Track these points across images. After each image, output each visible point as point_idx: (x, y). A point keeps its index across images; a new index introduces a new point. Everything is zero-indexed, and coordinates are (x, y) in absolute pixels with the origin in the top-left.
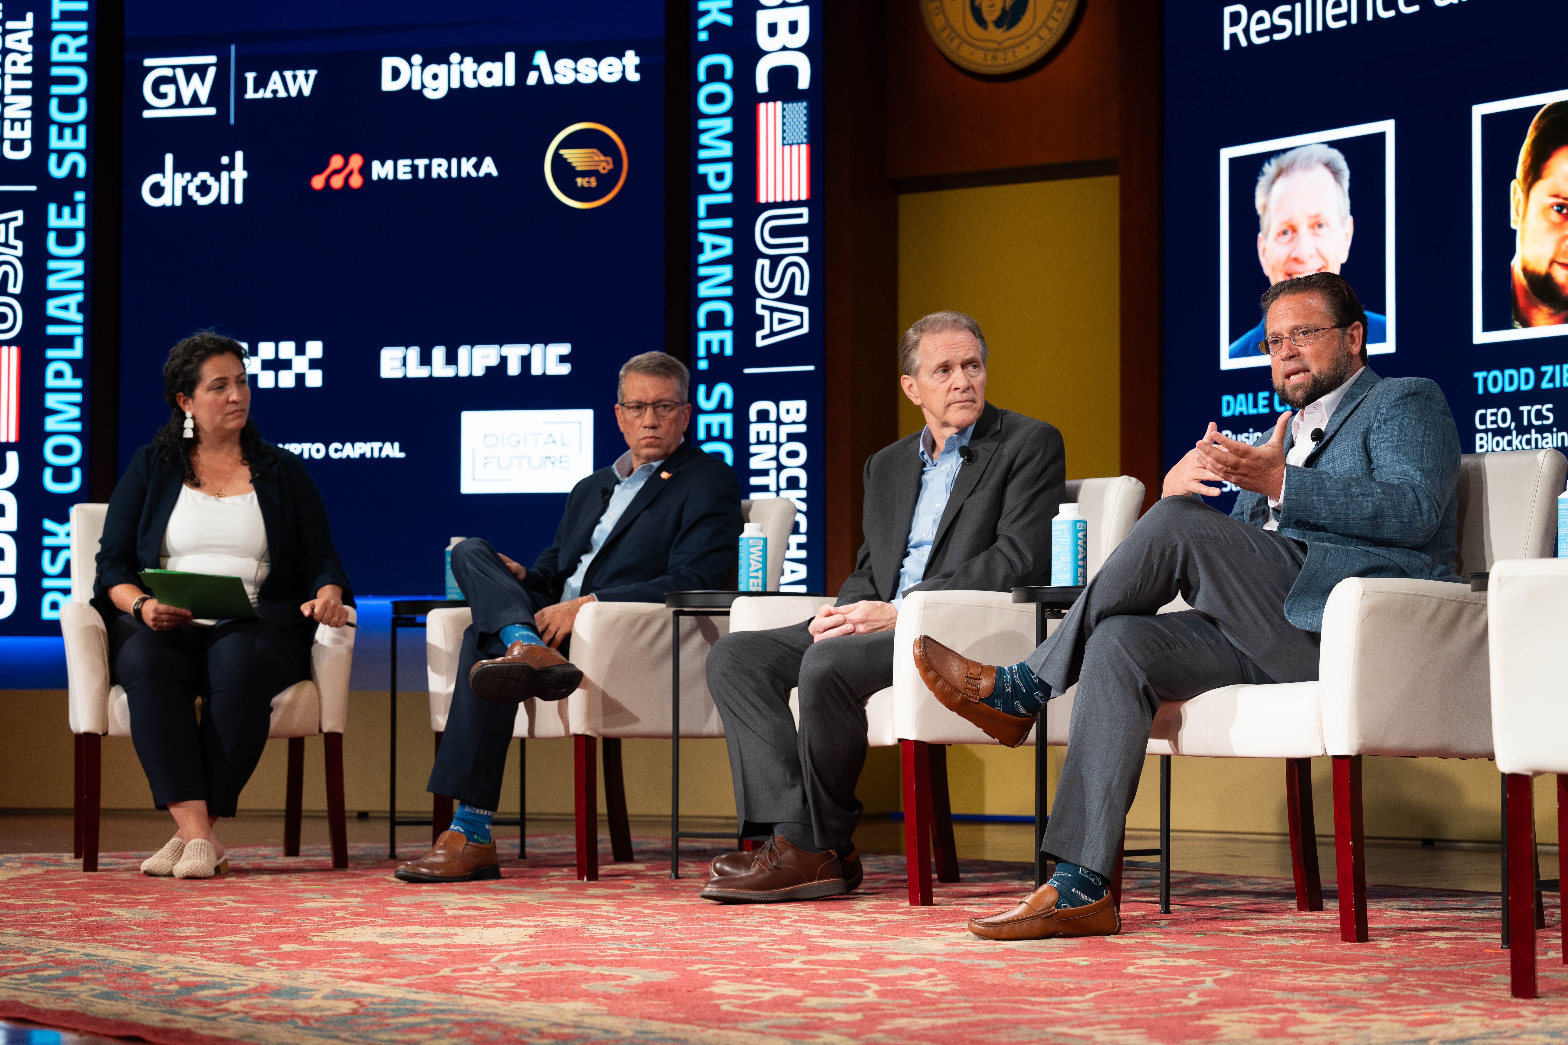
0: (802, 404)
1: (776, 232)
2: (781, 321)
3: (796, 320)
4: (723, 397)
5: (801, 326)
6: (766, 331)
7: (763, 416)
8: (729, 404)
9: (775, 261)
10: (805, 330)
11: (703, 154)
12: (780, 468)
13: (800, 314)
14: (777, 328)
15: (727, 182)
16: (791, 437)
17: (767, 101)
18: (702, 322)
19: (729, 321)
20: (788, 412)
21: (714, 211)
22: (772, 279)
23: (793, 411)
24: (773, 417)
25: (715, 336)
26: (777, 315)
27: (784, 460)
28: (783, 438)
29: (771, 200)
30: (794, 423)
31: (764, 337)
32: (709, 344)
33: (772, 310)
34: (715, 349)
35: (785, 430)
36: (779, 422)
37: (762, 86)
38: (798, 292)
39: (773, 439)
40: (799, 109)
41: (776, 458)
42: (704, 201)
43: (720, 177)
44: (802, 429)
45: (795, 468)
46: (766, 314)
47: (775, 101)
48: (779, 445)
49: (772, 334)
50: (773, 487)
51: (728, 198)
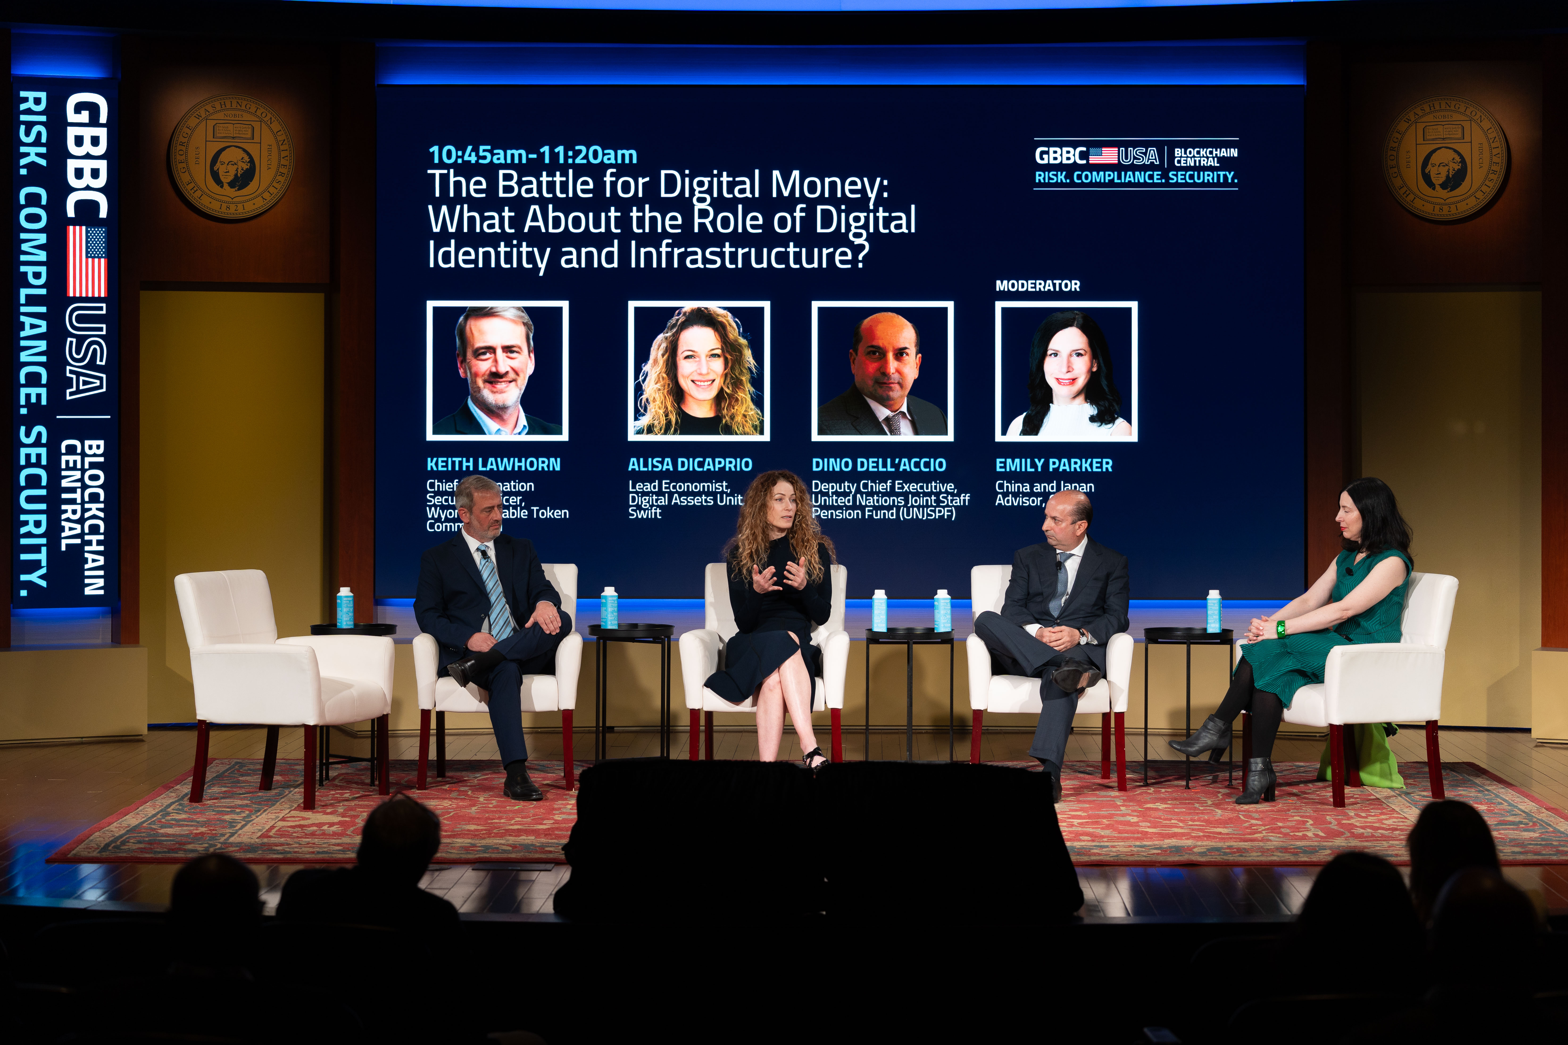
0: (101, 443)
1: (81, 319)
2: (85, 383)
3: (98, 383)
4: (39, 434)
5: (101, 387)
6: (74, 389)
7: (71, 450)
8: (44, 440)
9: (81, 340)
10: (104, 390)
11: (23, 258)
12: (84, 487)
13: (101, 379)
14: (82, 387)
15: (42, 280)
16: (93, 465)
17: (74, 225)
18: (23, 380)
19: (44, 380)
20: (90, 447)
21: (32, 300)
22: (78, 353)
23: (94, 447)
24: (79, 450)
25: (33, 391)
26: (82, 378)
27: (88, 482)
28: (87, 466)
29: (78, 295)
30: (95, 455)
31: (71, 394)
32: (28, 396)
33: (78, 374)
34: (33, 400)
35: (87, 460)
36: (83, 455)
37: (71, 213)
38: (98, 363)
39: (79, 466)
40: (100, 233)
41: (81, 480)
42: (24, 292)
43: (37, 275)
44: (102, 459)
45: (96, 487)
46: (74, 377)
47: (81, 225)
48: (83, 471)
49: (78, 391)
50: (79, 501)
51: (43, 291)
